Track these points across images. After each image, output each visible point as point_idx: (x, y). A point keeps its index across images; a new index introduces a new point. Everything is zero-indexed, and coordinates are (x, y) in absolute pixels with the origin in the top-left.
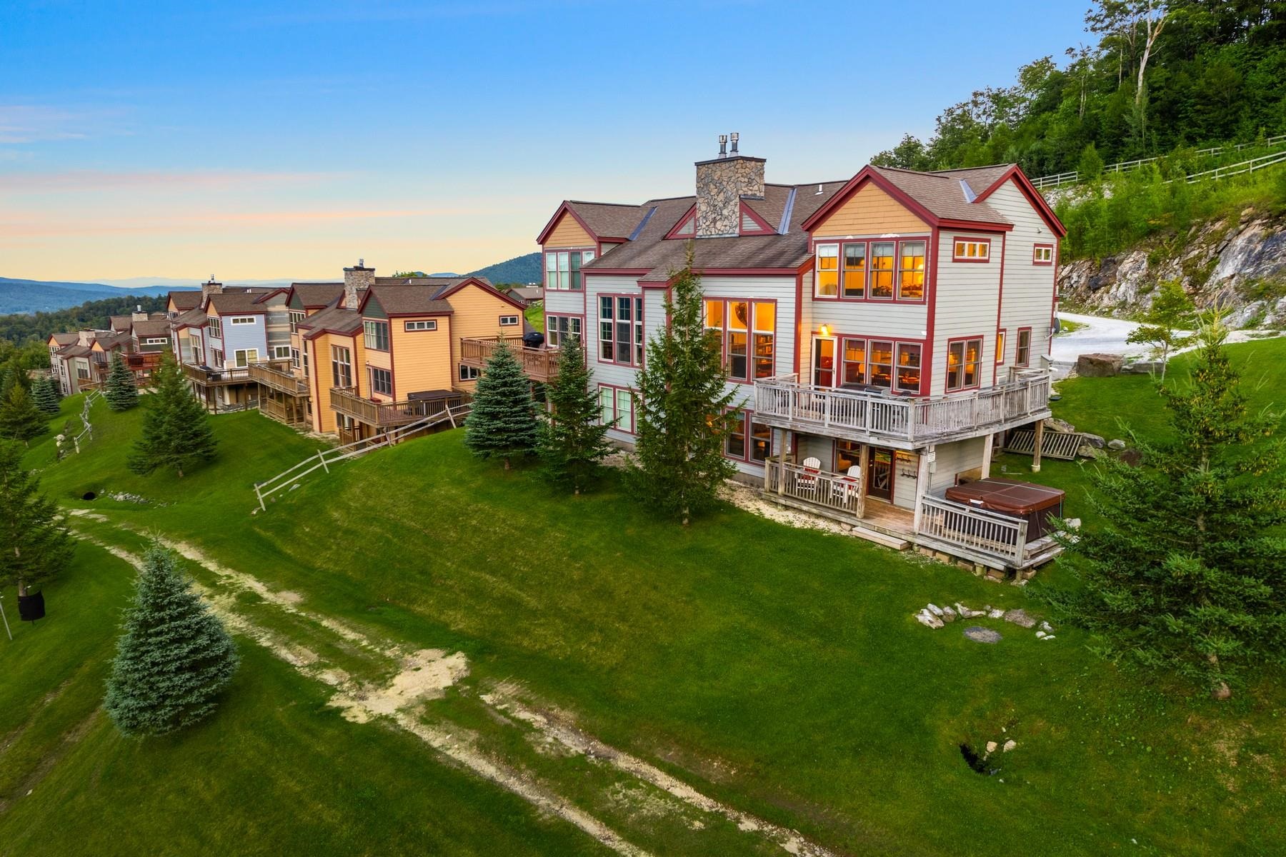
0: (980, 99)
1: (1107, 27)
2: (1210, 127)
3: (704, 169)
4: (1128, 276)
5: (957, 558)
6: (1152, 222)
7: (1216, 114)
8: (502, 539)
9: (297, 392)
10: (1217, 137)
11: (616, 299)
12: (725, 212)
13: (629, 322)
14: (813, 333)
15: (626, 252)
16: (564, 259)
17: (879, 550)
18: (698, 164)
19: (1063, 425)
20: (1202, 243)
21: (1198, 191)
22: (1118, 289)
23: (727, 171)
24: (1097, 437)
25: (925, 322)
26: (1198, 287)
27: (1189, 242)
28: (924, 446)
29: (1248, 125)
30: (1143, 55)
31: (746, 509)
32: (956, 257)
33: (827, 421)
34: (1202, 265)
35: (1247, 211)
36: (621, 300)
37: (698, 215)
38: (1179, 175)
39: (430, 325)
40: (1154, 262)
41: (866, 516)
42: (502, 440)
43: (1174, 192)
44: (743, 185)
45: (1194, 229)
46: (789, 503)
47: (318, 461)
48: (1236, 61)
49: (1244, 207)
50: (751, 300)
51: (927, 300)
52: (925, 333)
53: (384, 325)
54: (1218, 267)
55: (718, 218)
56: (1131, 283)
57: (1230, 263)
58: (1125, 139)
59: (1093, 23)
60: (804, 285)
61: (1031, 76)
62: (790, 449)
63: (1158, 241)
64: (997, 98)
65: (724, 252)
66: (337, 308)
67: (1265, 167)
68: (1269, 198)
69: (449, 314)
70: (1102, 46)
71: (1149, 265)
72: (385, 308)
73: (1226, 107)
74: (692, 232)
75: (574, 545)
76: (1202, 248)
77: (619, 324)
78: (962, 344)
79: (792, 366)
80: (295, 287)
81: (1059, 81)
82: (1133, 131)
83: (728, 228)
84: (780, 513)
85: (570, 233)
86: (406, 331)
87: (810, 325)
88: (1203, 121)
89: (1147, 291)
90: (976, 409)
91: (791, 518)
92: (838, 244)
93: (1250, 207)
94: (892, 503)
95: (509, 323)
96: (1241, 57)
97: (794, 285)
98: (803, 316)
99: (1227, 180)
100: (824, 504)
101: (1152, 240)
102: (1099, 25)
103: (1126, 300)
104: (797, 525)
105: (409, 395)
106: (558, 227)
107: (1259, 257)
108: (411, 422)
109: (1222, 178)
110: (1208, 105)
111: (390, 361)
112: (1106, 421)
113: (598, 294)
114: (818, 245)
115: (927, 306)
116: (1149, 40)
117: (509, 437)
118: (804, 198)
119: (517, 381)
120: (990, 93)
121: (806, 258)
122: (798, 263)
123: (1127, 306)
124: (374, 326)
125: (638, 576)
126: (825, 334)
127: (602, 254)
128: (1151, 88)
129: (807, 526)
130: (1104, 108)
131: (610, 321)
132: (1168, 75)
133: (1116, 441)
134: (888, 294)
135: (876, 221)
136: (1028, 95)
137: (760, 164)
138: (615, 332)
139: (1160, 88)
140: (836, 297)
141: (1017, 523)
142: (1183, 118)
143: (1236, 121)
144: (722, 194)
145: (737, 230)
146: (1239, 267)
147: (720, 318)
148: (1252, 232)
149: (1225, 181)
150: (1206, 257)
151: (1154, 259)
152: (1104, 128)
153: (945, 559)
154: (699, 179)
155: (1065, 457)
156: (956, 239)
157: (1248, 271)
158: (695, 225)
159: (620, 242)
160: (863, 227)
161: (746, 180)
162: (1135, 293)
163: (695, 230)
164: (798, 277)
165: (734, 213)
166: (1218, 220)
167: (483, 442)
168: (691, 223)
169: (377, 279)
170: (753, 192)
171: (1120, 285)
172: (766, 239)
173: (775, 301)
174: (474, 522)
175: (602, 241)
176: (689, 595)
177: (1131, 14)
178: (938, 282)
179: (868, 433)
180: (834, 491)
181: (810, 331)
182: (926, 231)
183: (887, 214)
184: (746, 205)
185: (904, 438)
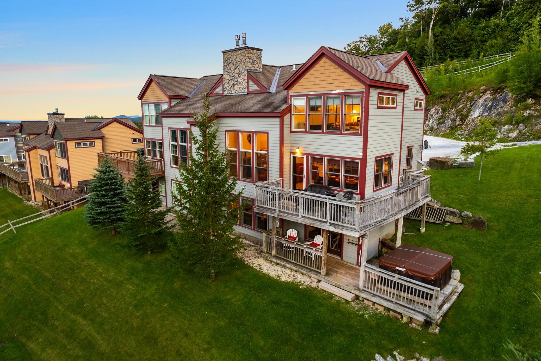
0: (363, 40)
1: (415, 10)
2: (460, 52)
3: (227, 55)
4: (433, 116)
5: (389, 310)
6: (442, 92)
7: (462, 47)
8: (97, 289)
9: (20, 180)
10: (462, 57)
11: (179, 131)
12: (239, 80)
13: (185, 144)
14: (291, 152)
15: (185, 104)
16: (153, 107)
17: (337, 301)
18: (224, 52)
19: (434, 202)
20: (464, 101)
21: (461, 78)
22: (429, 122)
23: (239, 55)
24: (455, 210)
25: (362, 147)
26: (463, 121)
27: (458, 101)
28: (365, 233)
29: (475, 51)
30: (431, 21)
31: (251, 265)
32: (379, 105)
33: (301, 213)
34: (465, 112)
35: (482, 88)
36: (181, 132)
37: (224, 82)
38: (451, 72)
39: (90, 144)
40: (444, 110)
41: (327, 274)
42: (105, 219)
43: (450, 79)
44: (249, 64)
45: (460, 95)
46: (278, 261)
47: (8, 226)
48: (468, 25)
49: (481, 86)
50: (253, 132)
51: (363, 133)
52: (361, 154)
53: (64, 144)
54: (472, 113)
55: (235, 83)
56: (435, 119)
57: (477, 111)
58: (425, 57)
59: (410, 7)
60: (284, 123)
61: (384, 30)
62: (279, 224)
63: (445, 101)
64: (370, 40)
65: (238, 103)
66: (46, 134)
67: (485, 69)
68: (492, 82)
69: (102, 138)
70: (414, 17)
71: (442, 111)
72: (63, 135)
73: (465, 44)
74: (221, 92)
75: (139, 297)
76: (464, 104)
77: (181, 146)
78: (382, 160)
79: (279, 173)
80: (22, 122)
81: (395, 33)
82: (429, 54)
83: (241, 89)
84: (273, 268)
85: (155, 92)
86: (76, 148)
87: (289, 148)
88: (457, 50)
89: (442, 123)
90: (394, 202)
91: (280, 273)
92: (305, 98)
93: (484, 86)
94: (342, 259)
95: (137, 142)
96: (469, 24)
97: (279, 123)
98: (284, 142)
99: (471, 75)
100: (300, 264)
101: (443, 100)
102: (412, 9)
103: (433, 127)
104: (284, 279)
105: (79, 182)
106: (149, 90)
107: (491, 107)
108: (77, 198)
109: (469, 74)
110: (458, 43)
111: (67, 164)
112: (456, 199)
113: (169, 128)
114: (292, 98)
115: (362, 136)
116: (433, 15)
117: (110, 217)
118: (285, 72)
119: (115, 182)
120: (367, 37)
121: (285, 106)
122: (281, 109)
123: (434, 130)
124: (59, 145)
125: (176, 324)
126: (298, 153)
127: (172, 105)
128: (435, 36)
129: (290, 280)
130: (415, 44)
131: (176, 144)
132: (441, 30)
133: (466, 213)
134: (337, 129)
135: (328, 82)
136: (383, 39)
137: (259, 51)
138: (179, 149)
139: (438, 36)
140: (304, 130)
141: (433, 290)
142: (449, 48)
143: (470, 50)
144: (237, 69)
145: (246, 91)
146: (482, 112)
147: (236, 142)
148: (486, 97)
149: (470, 75)
150: (466, 108)
151: (444, 109)
152: (416, 52)
153: (381, 309)
154: (225, 61)
155: (437, 222)
156: (379, 93)
157: (486, 114)
158: (223, 87)
159: (183, 98)
160: (321, 86)
161: (251, 61)
162: (437, 124)
163: (223, 90)
164: (281, 118)
165: (244, 80)
166: (470, 91)
167: (94, 220)
168: (221, 87)
169: (66, 119)
170: (255, 68)
171: (430, 120)
172: (262, 96)
173: (267, 133)
174: (83, 275)
175: (171, 97)
176: (208, 343)
177: (425, 5)
178: (370, 121)
179: (328, 224)
180: (307, 252)
181: (289, 151)
182: (361, 88)
183: (335, 78)
184: (251, 76)
185: (352, 228)
